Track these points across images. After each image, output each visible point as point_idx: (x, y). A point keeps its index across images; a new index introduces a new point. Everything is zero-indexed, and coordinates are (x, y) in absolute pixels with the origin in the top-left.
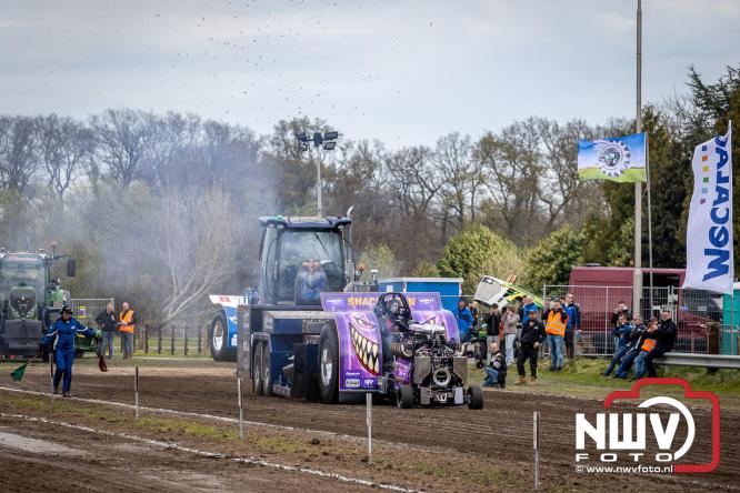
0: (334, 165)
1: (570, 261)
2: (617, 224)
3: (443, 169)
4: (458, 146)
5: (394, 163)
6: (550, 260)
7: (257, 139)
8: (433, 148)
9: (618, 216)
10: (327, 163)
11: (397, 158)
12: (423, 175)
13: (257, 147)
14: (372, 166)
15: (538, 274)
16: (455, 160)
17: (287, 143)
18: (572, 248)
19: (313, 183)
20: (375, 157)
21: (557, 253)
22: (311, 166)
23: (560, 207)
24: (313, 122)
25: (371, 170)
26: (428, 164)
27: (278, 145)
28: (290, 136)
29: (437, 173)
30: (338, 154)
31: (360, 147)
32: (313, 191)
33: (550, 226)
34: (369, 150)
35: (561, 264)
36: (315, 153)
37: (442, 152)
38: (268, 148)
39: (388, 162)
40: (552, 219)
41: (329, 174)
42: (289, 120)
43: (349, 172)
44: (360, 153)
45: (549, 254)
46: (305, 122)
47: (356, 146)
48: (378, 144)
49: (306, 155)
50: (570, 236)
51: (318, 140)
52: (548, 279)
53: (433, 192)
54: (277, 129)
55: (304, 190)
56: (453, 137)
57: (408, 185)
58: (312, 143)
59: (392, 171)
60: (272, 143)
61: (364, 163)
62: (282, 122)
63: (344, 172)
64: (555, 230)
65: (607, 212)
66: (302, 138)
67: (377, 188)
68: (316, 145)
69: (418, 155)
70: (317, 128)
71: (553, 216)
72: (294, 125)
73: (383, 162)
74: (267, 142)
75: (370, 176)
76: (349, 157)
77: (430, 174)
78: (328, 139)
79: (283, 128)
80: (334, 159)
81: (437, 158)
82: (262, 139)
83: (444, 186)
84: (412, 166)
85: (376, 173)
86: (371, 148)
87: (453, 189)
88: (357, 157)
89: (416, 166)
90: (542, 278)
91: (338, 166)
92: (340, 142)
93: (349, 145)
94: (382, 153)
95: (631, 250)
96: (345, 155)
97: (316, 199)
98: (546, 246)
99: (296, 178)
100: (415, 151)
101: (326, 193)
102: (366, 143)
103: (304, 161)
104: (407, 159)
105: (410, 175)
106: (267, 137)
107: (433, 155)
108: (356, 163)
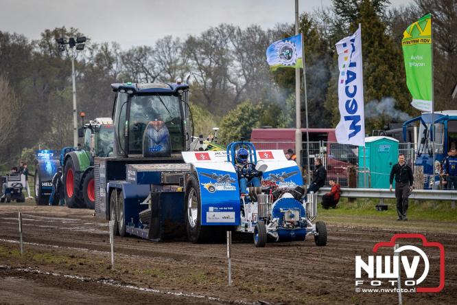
0: (84, 60)
1: (250, 125)
3: (161, 61)
4: (171, 45)
5: (127, 58)
6: (237, 124)
7: (30, 42)
8: (153, 46)
9: (284, 93)
10: (79, 59)
11: (128, 55)
12: (147, 66)
13: (30, 48)
14: (111, 61)
15: (229, 135)
16: (169, 54)
17: (51, 48)
18: (252, 115)
19: (69, 74)
20: (113, 54)
21: (241, 119)
22: (68, 60)
23: (244, 87)
24: (68, 30)
25: (110, 63)
26: (150, 58)
27: (44, 47)
28: (53, 41)
29: (157, 65)
30: (88, 53)
31: (102, 48)
32: (69, 79)
33: (236, 101)
34: (109, 50)
35: (244, 128)
36: (70, 52)
37: (160, 50)
38: (37, 50)
39: (123, 57)
40: (238, 96)
41: (81, 66)
42: (52, 30)
43: (95, 65)
44: (102, 52)
45: (236, 120)
46: (63, 30)
47: (99, 47)
48: (115, 45)
49: (64, 54)
50: (250, 107)
51: (72, 43)
52: (236, 138)
53: (154, 78)
54: (43, 35)
55: (64, 79)
56: (168, 39)
57: (137, 73)
58: (68, 46)
59: (125, 64)
60: (40, 45)
61: (105, 58)
62: (47, 31)
63: (92, 65)
64: (240, 103)
66: (61, 42)
67: (115, 75)
68: (71, 47)
69: (144, 52)
70: (72, 34)
71: (239, 93)
72: (56, 33)
73: (118, 58)
74: (37, 45)
75: (110, 68)
76: (95, 53)
77: (153, 67)
78: (79, 42)
79: (47, 35)
80: (84, 56)
81: (156, 54)
82: (33, 42)
83: (162, 74)
84: (139, 60)
85: (114, 66)
86: (110, 48)
87: (168, 76)
88: (100, 55)
89: (142, 60)
90: (231, 137)
91: (87, 61)
92: (88, 45)
93: (95, 46)
94: (118, 51)
95: (294, 116)
96: (92, 53)
97: (72, 85)
98: (234, 115)
99: (58, 70)
100: (141, 50)
101: (79, 80)
102: (106, 45)
103: (64, 58)
104: (135, 55)
105: (137, 67)
106: (37, 42)
107: (153, 52)
108: (99, 59)
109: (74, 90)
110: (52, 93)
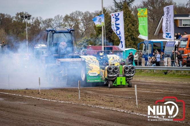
0: (30, 23)
2: (98, 36)
3: (56, 23)
4: (59, 18)
7: (12, 17)
8: (53, 18)
9: (98, 34)
10: (29, 22)
11: (45, 21)
12: (51, 25)
13: (12, 19)
14: (39, 23)
16: (59, 21)
17: (19, 18)
18: (87, 41)
19: (25, 28)
20: (40, 21)
21: (84, 43)
22: (25, 23)
23: (84, 32)
24: (25, 13)
26: (53, 22)
27: (17, 18)
28: (19, 16)
29: (55, 25)
30: (31, 20)
31: (36, 19)
32: (25, 29)
34: (38, 19)
36: (26, 20)
37: (56, 19)
38: (14, 19)
39: (43, 22)
40: (82, 35)
41: (29, 25)
42: (19, 13)
43: (34, 25)
44: (36, 20)
45: (82, 43)
46: (23, 13)
49: (23, 21)
50: (87, 38)
51: (26, 17)
54: (16, 15)
55: (23, 29)
56: (58, 16)
57: (48, 27)
59: (44, 24)
60: (15, 18)
61: (37, 22)
63: (33, 25)
64: (83, 37)
65: (95, 32)
66: (22, 17)
67: (41, 28)
68: (26, 18)
69: (50, 20)
71: (83, 34)
72: (20, 14)
73: (42, 22)
75: (39, 25)
76: (34, 21)
77: (53, 25)
78: (28, 17)
79: (18, 14)
80: (30, 21)
81: (55, 21)
82: (13, 17)
85: (40, 25)
86: (39, 19)
88: (36, 21)
89: (50, 23)
91: (31, 23)
92: (31, 17)
93: (33, 18)
94: (42, 20)
95: (101, 41)
97: (26, 31)
98: (81, 41)
99: (21, 26)
100: (49, 19)
101: (28, 30)
102: (37, 18)
103: (23, 22)
104: (48, 21)
105: (48, 25)
106: (14, 17)
107: (53, 20)
108: (35, 22)
109: (27, 33)
110: (19, 34)
